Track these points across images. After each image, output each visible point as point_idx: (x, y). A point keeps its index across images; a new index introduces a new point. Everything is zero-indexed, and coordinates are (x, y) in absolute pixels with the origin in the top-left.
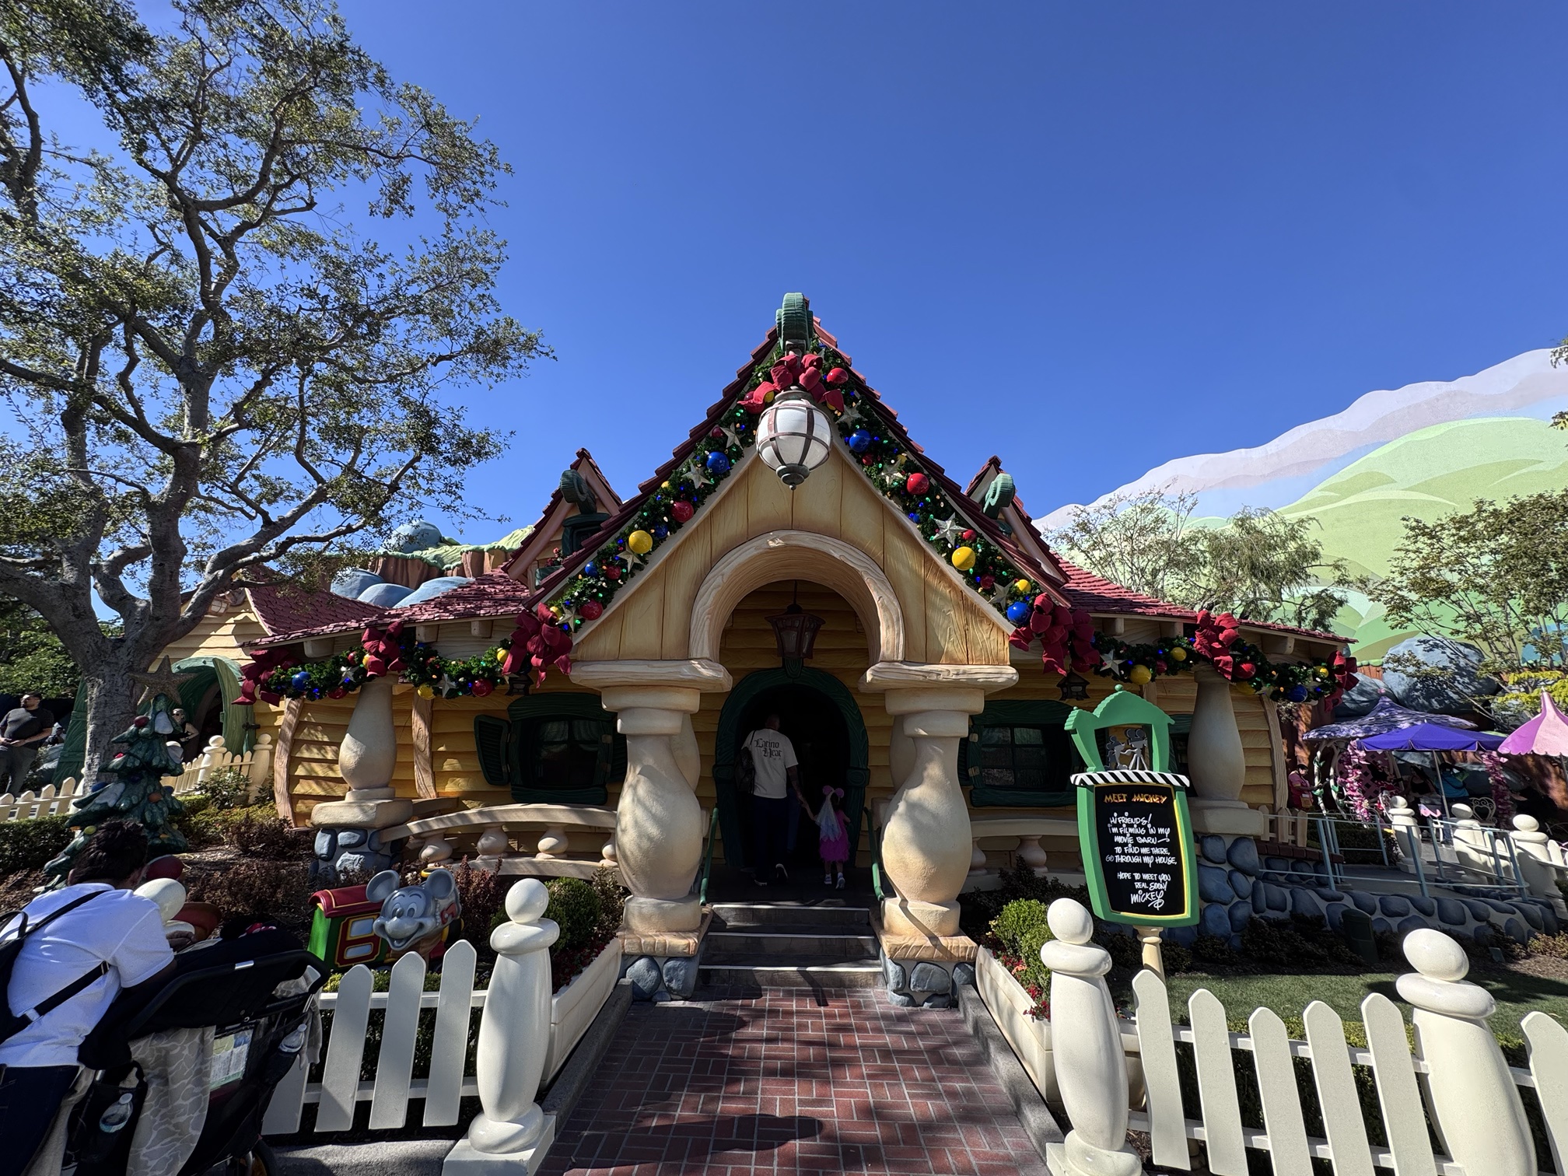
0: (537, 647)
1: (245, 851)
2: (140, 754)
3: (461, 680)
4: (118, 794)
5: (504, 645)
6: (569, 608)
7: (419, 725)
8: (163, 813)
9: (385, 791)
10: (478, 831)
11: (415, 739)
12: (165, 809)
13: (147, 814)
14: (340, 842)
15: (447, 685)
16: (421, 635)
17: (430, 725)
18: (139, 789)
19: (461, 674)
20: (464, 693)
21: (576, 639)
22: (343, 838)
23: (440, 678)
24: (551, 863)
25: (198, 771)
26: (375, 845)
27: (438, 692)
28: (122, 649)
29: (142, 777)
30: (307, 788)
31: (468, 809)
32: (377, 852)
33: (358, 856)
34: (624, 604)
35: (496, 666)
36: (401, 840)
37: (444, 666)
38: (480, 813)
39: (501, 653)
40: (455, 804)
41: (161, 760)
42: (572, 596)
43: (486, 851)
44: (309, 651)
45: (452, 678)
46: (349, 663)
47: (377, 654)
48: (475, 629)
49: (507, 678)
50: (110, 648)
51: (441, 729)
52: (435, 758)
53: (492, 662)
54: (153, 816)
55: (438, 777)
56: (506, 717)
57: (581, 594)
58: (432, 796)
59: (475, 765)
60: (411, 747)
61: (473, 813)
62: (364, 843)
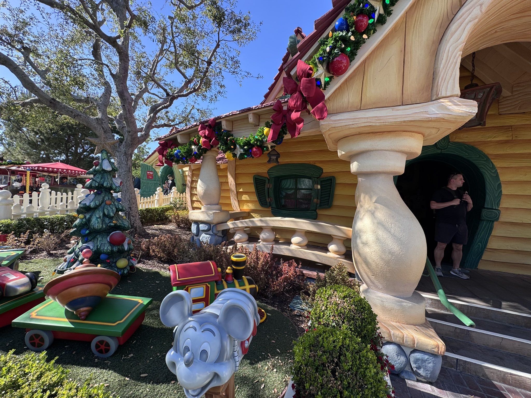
0: (297, 101)
1: (179, 226)
2: (98, 180)
3: (246, 147)
4: (91, 200)
5: (268, 125)
6: (321, 63)
7: (231, 180)
8: (113, 210)
9: (217, 207)
10: (260, 229)
11: (230, 185)
12: (114, 208)
13: (105, 210)
14: (201, 229)
15: (239, 151)
16: (224, 125)
17: (236, 178)
18: (100, 198)
19: (245, 144)
20: (248, 156)
21: (328, 94)
22: (201, 227)
23: (235, 148)
24: (300, 251)
25: (170, 198)
26: (215, 231)
27: (235, 155)
28: (122, 146)
29: (102, 192)
30: (197, 205)
31: (254, 218)
32: (216, 235)
33: (208, 236)
34: (365, 62)
35: (264, 138)
36: (226, 230)
37: (236, 140)
38: (261, 220)
39: (266, 130)
40: (247, 215)
41: (107, 184)
42: (324, 51)
43: (264, 240)
44: (179, 140)
45: (242, 147)
46: (195, 144)
47: (205, 137)
48: (251, 119)
49: (269, 146)
50: (118, 145)
51: (240, 181)
52: (238, 194)
53: (261, 136)
54: (108, 212)
55: (240, 202)
56: (267, 176)
57: (333, 48)
58: (238, 210)
59: (255, 198)
60: (229, 190)
61: (257, 220)
62: (210, 230)
